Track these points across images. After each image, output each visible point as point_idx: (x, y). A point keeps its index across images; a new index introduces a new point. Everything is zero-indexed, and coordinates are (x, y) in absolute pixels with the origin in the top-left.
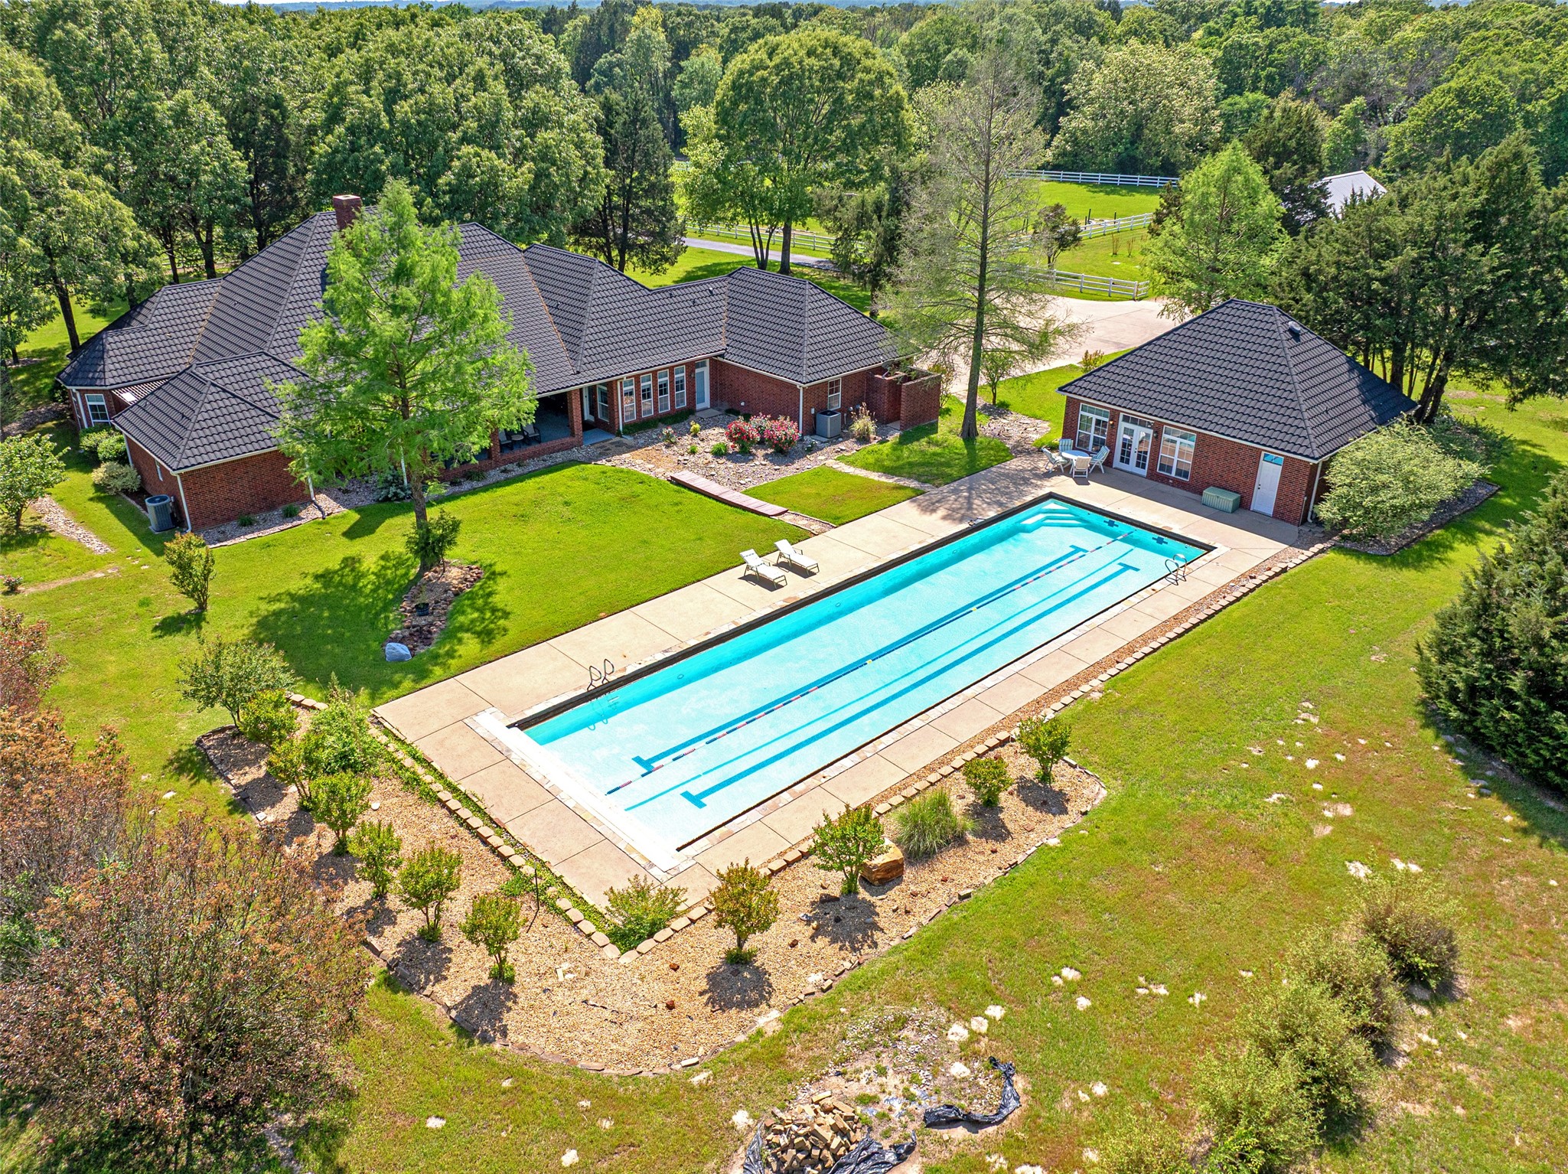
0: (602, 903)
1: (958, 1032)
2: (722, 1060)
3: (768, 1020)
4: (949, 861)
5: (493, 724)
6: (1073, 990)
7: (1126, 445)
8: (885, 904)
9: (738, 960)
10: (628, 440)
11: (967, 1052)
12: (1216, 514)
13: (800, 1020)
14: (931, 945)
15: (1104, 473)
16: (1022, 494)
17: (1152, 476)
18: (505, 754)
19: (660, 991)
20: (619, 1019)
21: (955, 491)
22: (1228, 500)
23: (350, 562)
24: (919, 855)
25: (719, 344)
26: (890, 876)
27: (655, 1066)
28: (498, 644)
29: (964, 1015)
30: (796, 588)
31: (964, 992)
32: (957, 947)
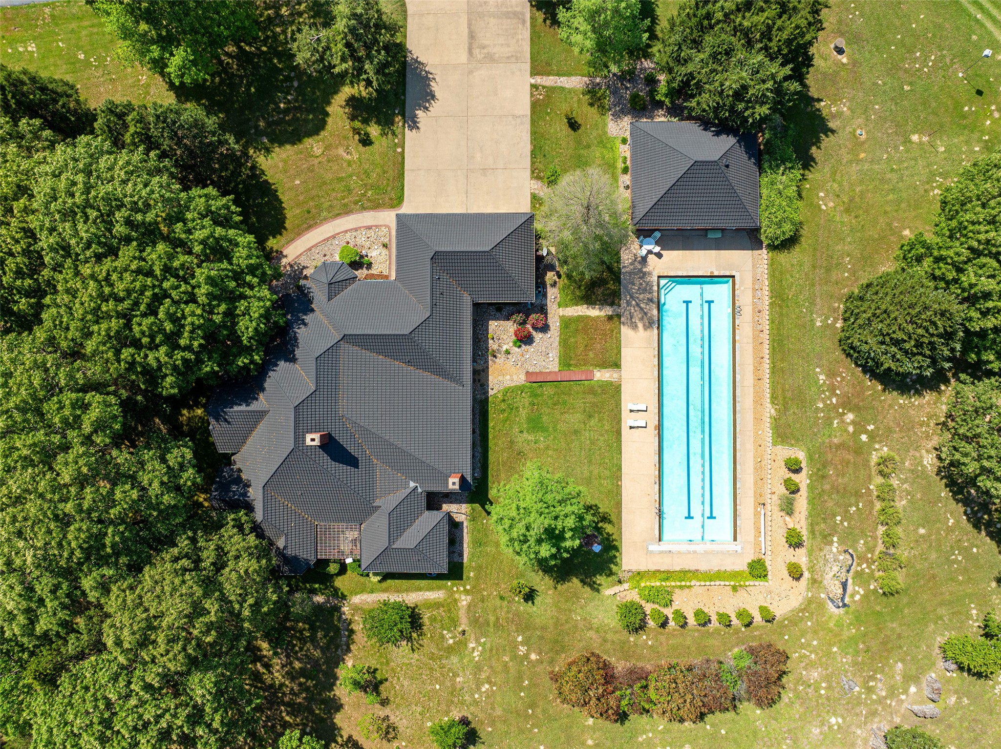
1: (834, 550)
2: (808, 590)
4: (796, 507)
5: (654, 547)
6: (841, 521)
11: (839, 552)
13: (811, 569)
14: (813, 535)
15: (665, 243)
16: (650, 285)
18: (670, 551)
19: (784, 585)
20: (787, 597)
21: (628, 303)
27: (801, 599)
29: (832, 544)
30: (651, 420)
31: (826, 539)
32: (817, 528)
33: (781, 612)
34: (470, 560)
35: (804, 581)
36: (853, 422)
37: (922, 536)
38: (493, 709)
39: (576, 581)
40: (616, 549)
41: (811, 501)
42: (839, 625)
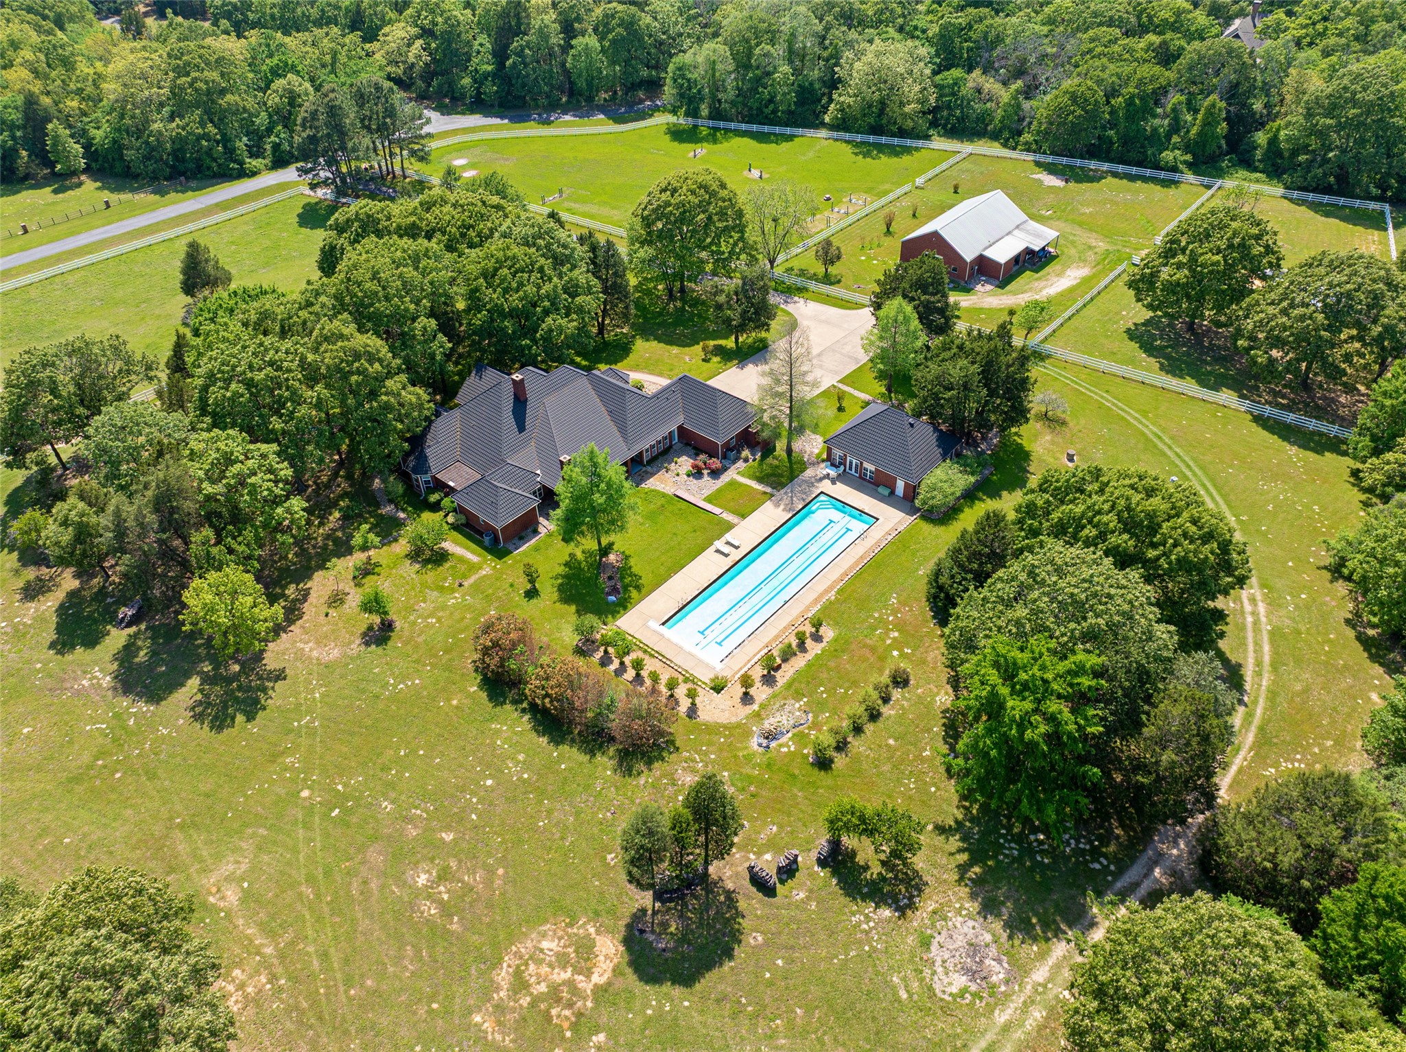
0: (708, 681)
1: (797, 705)
2: (747, 717)
3: (755, 707)
4: (793, 661)
5: (654, 625)
6: (822, 692)
7: (851, 463)
8: (778, 675)
9: (746, 694)
10: (649, 469)
11: (799, 709)
12: (882, 499)
13: (763, 707)
14: (789, 685)
15: (843, 478)
16: (811, 492)
17: (860, 477)
18: (662, 635)
19: (730, 703)
20: (723, 711)
21: (786, 493)
22: (886, 492)
23: (572, 555)
24: (785, 660)
25: (680, 420)
26: (779, 667)
27: (733, 720)
28: (644, 591)
29: (798, 701)
30: (736, 555)
31: (798, 696)
32: (796, 684)
33: (707, 718)
34: (519, 554)
35: (749, 710)
36: (894, 639)
37: (888, 745)
38: (419, 635)
39: (573, 608)
40: (625, 608)
41: (809, 665)
42: (749, 758)
